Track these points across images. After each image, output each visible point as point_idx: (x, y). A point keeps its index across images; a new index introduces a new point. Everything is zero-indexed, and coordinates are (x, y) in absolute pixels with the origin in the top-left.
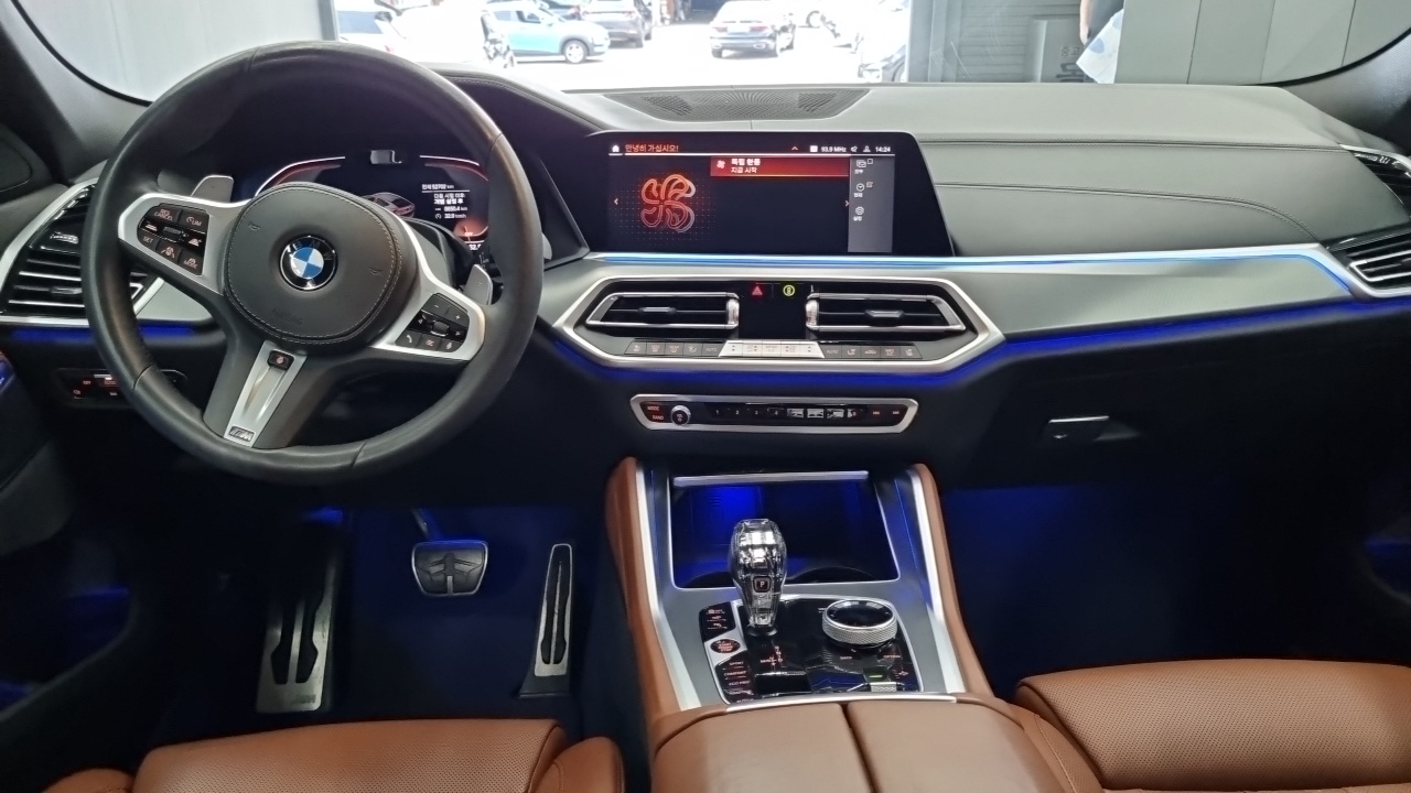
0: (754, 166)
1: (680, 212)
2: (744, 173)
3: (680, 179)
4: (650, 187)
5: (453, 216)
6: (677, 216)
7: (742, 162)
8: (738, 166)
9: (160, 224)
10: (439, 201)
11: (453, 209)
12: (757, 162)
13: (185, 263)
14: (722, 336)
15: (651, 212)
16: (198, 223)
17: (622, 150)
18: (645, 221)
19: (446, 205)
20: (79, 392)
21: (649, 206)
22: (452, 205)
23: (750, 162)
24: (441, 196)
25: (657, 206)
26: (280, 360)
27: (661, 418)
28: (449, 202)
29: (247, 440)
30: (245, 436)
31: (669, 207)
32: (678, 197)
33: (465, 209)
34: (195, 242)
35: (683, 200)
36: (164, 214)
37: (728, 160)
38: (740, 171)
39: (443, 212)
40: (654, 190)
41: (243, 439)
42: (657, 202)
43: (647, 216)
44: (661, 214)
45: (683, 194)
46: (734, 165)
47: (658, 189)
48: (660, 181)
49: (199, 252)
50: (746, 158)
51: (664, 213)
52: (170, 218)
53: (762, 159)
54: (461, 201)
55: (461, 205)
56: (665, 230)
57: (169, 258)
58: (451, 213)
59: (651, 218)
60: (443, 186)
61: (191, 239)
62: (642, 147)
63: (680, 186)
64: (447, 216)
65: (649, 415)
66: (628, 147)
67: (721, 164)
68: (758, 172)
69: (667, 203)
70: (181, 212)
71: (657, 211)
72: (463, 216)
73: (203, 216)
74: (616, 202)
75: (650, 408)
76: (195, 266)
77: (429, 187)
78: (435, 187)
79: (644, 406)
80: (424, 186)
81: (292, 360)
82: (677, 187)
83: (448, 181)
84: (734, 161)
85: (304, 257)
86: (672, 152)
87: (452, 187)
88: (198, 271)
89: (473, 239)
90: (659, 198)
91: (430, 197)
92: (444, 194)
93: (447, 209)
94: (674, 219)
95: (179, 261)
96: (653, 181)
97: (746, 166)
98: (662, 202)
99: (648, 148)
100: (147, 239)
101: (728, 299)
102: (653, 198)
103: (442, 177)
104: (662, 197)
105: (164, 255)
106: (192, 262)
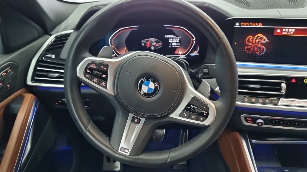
0: (292, 32)
1: (260, 48)
2: (287, 34)
3: (261, 36)
4: (249, 39)
5: (175, 46)
6: (259, 49)
7: (287, 30)
8: (285, 32)
9: (92, 70)
10: (170, 41)
11: (175, 44)
12: (293, 30)
13: (101, 84)
14: (279, 97)
15: (249, 47)
16: (105, 69)
17: (240, 25)
18: (246, 51)
19: (173, 43)
20: (57, 104)
21: (248, 46)
22: (175, 43)
23: (290, 30)
24: (171, 39)
25: (251, 46)
26: (136, 120)
27: (252, 122)
28: (174, 42)
29: (127, 153)
30: (126, 151)
31: (256, 46)
32: (260, 43)
33: (179, 44)
34: (104, 76)
35: (262, 44)
36: (93, 66)
37: (281, 29)
38: (286, 33)
39: (172, 45)
40: (251, 40)
41: (125, 152)
42: (252, 44)
43: (247, 49)
44: (252, 48)
45: (262, 41)
46: (284, 31)
47: (253, 39)
48: (254, 37)
49: (105, 80)
50: (289, 29)
51: (254, 48)
52: (95, 67)
53: (295, 29)
54: (178, 41)
55: (178, 43)
56: (253, 54)
57: (95, 83)
58: (174, 45)
59: (248, 50)
60: (172, 36)
61: (102, 75)
62: (248, 24)
63: (261, 38)
64: (173, 47)
65: (247, 121)
66: (242, 24)
67: (279, 31)
68: (293, 34)
69: (255, 44)
70: (99, 64)
71: (251, 47)
72: (179, 46)
73: (106, 66)
74: (236, 43)
75: (248, 119)
76: (104, 85)
77: (167, 36)
78: (169, 36)
79: (245, 118)
80: (166, 36)
81: (140, 120)
82: (260, 39)
83: (174, 34)
84: (284, 30)
85: (147, 85)
86: (259, 26)
87: (175, 36)
88: (106, 87)
89: (182, 54)
90: (252, 43)
91: (168, 40)
92: (172, 39)
93: (173, 44)
94: (258, 50)
95: (99, 84)
96: (251, 37)
97: (288, 32)
98: (253, 44)
99: (250, 24)
100: (87, 76)
101: (281, 83)
102: (250, 42)
103: (172, 33)
104: (254, 43)
105: (93, 82)
106: (103, 84)
